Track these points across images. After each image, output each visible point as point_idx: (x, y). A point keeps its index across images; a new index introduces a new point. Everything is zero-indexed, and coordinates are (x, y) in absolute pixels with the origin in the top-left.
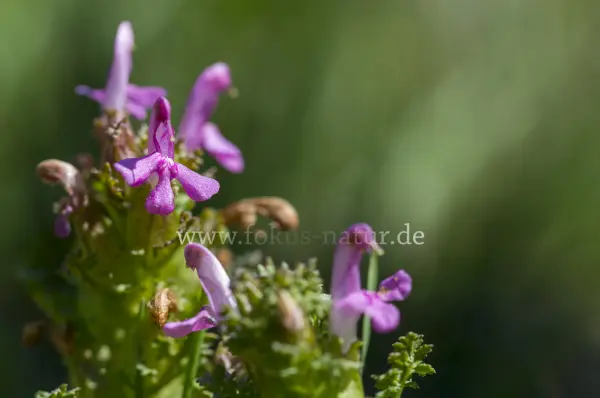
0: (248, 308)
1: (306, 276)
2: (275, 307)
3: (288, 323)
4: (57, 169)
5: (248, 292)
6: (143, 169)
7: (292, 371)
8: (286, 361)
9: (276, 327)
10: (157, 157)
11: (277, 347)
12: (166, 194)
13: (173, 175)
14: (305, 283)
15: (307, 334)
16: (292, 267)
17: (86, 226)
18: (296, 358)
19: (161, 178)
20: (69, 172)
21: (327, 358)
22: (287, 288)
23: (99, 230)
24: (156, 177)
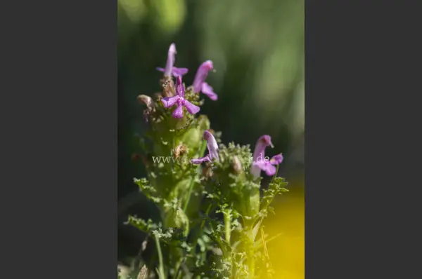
0: (223, 160)
1: (245, 151)
2: (232, 161)
3: (235, 167)
4: (144, 99)
5: (223, 153)
6: (171, 102)
7: (234, 185)
8: (233, 181)
9: (231, 168)
10: (178, 97)
11: (231, 175)
12: (180, 111)
13: (183, 104)
14: (244, 153)
15: (242, 172)
16: (241, 146)
17: (154, 119)
18: (237, 180)
19: (179, 105)
20: (149, 99)
21: (247, 182)
22: (237, 154)
23: (159, 121)
24: (176, 104)
